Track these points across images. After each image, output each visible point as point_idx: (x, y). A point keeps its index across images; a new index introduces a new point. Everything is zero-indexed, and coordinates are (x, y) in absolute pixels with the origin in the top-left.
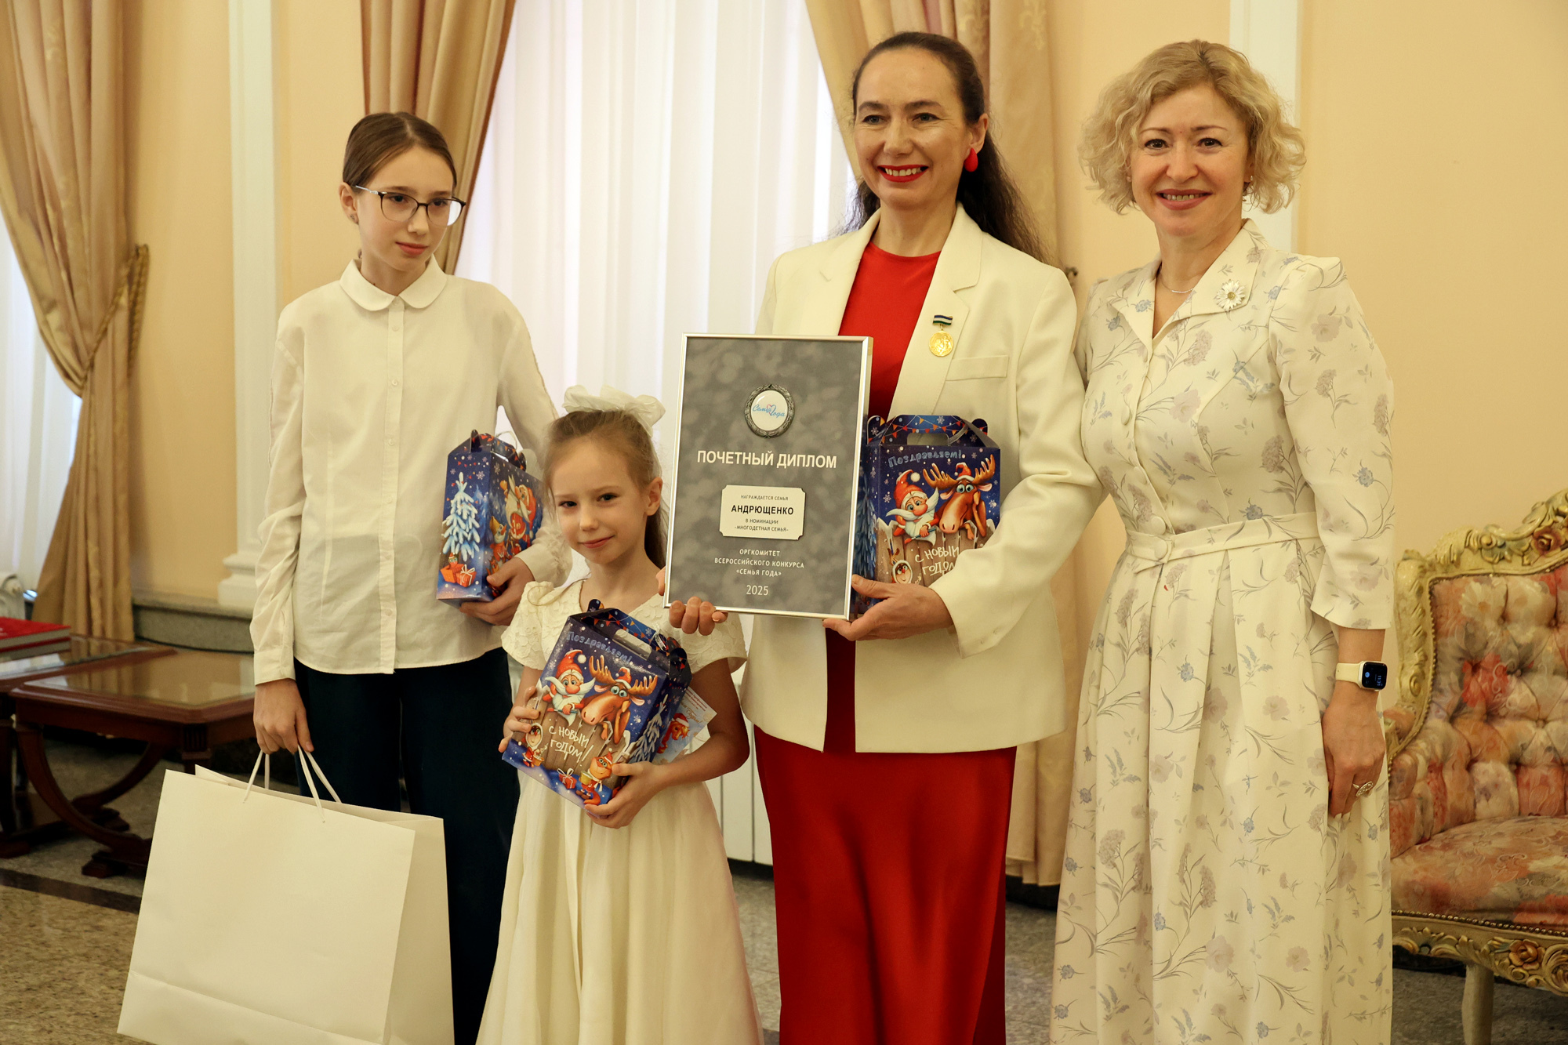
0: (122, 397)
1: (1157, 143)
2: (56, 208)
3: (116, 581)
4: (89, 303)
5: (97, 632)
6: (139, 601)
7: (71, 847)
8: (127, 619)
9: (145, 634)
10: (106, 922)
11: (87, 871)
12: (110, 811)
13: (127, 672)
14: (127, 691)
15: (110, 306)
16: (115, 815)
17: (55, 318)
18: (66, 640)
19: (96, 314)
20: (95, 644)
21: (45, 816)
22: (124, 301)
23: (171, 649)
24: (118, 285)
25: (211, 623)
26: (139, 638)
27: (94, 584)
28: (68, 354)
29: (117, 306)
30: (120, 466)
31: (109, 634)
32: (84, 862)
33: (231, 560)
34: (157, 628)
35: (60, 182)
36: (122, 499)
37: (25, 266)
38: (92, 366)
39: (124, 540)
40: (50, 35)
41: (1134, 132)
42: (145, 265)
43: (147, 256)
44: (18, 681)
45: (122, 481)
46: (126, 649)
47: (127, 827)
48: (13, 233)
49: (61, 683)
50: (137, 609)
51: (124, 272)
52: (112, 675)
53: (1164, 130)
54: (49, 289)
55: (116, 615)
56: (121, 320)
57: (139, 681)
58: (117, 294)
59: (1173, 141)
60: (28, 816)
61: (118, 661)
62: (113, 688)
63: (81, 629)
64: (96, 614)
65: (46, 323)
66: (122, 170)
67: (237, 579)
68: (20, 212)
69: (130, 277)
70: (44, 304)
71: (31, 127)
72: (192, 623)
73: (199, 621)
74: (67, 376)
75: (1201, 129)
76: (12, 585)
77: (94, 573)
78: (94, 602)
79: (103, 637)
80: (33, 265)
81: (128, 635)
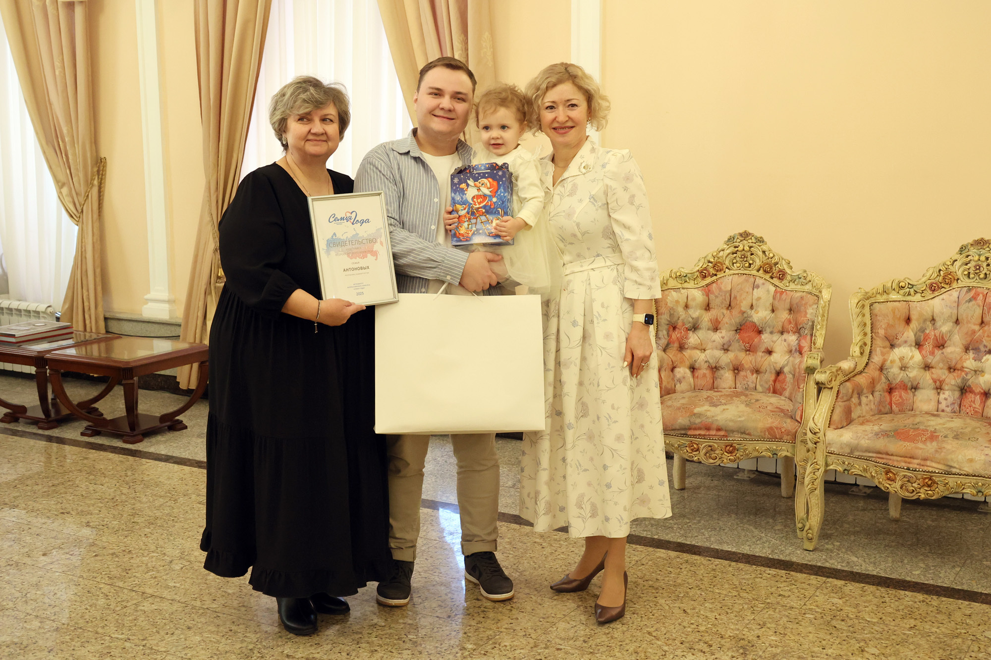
0: (96, 225)
1: (551, 108)
2: (63, 141)
3: (96, 308)
4: (80, 184)
5: (88, 329)
6: (108, 315)
7: (76, 424)
8: (102, 324)
9: (110, 330)
10: (91, 456)
11: (83, 434)
12: (94, 408)
13: (103, 345)
14: (103, 355)
15: (89, 184)
16: (97, 410)
17: (65, 190)
18: (72, 333)
19: (82, 190)
20: (88, 335)
21: (65, 411)
22: (96, 182)
23: (120, 336)
24: (93, 175)
25: (140, 324)
26: (107, 332)
27: (86, 309)
28: (71, 207)
29: (93, 185)
30: (97, 256)
31: (94, 330)
32: (81, 430)
33: (147, 296)
34: (114, 327)
35: (65, 131)
36: (98, 270)
37: (50, 168)
38: (82, 211)
39: (99, 288)
40: (57, 64)
41: (540, 102)
42: (105, 166)
43: (105, 162)
44: (48, 352)
45: (98, 262)
46: (101, 336)
47: (102, 415)
48: (44, 153)
49: (72, 352)
50: (106, 319)
51: (95, 169)
52: (95, 347)
53: (554, 102)
54: (62, 178)
55: (97, 322)
56: (95, 190)
57: (108, 350)
58: (93, 179)
59: (558, 106)
60: (58, 411)
61: (98, 341)
62: (96, 353)
63: (81, 328)
64: (88, 322)
65: (61, 193)
66: (92, 123)
67: (150, 305)
68: (47, 144)
69: (98, 171)
70: (60, 185)
71: (50, 104)
72: (131, 324)
73: (135, 324)
74: (72, 216)
75: (568, 100)
76: (50, 310)
77: (86, 304)
78: (87, 316)
79: (91, 332)
80: (53, 167)
81: (103, 331)
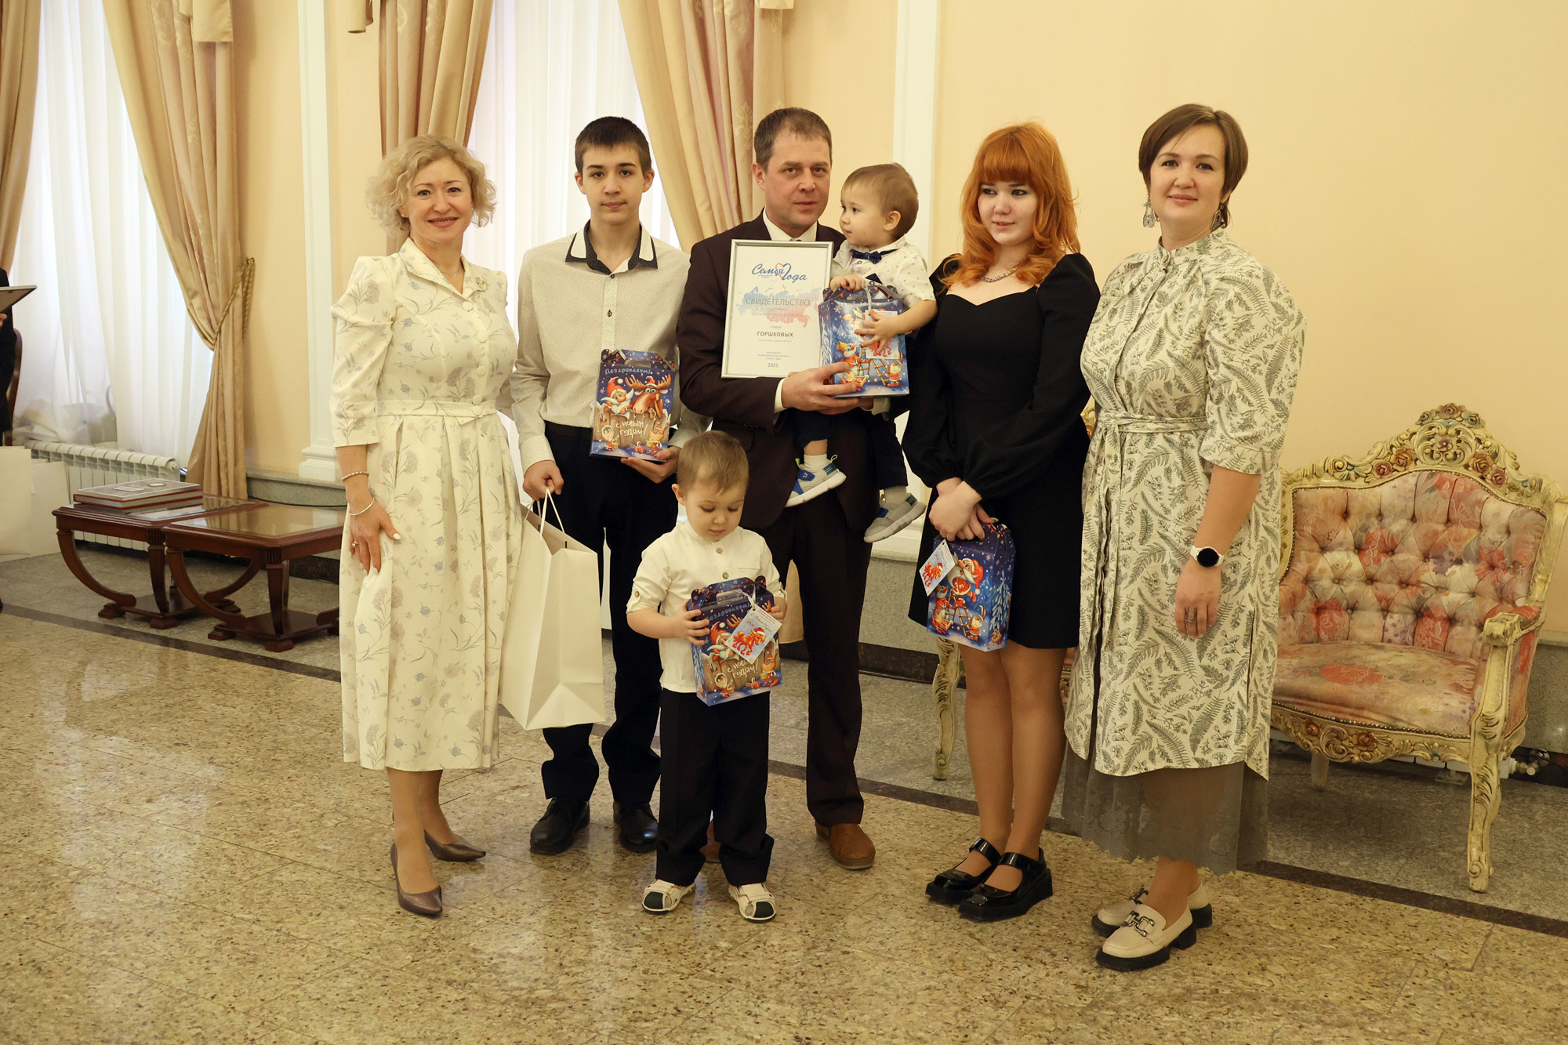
0: (239, 350)
1: (423, 193)
2: (196, 234)
3: (235, 464)
4: (218, 293)
5: (224, 493)
6: (251, 474)
7: (204, 622)
8: (243, 485)
9: (254, 495)
10: (221, 667)
11: (211, 636)
12: (228, 601)
13: (243, 515)
14: (244, 530)
15: (230, 295)
16: (231, 603)
17: (197, 302)
18: (201, 497)
19: (220, 301)
20: (223, 500)
21: (188, 605)
22: (239, 292)
23: (266, 503)
24: (235, 282)
25: (296, 488)
26: (250, 497)
27: (222, 465)
28: (205, 324)
29: (235, 296)
30: (238, 393)
31: (231, 495)
32: (209, 630)
33: (306, 450)
34: (260, 490)
35: (199, 219)
36: (240, 413)
37: (178, 270)
38: (220, 331)
39: (241, 437)
40: (190, 127)
41: (408, 185)
42: (252, 270)
43: (254, 265)
44: (167, 522)
45: (239, 402)
46: (241, 502)
47: (239, 610)
48: (170, 249)
49: (201, 523)
50: (249, 479)
51: (240, 274)
52: (233, 517)
53: (429, 185)
54: (193, 285)
55: (236, 483)
56: (238, 303)
57: (251, 521)
58: (235, 288)
59: (435, 190)
60: (178, 604)
61: (237, 509)
62: (233, 528)
63: (214, 491)
64: (223, 482)
65: (191, 304)
66: (237, 210)
67: (310, 461)
68: (174, 236)
69: (243, 277)
70: (190, 294)
71: (180, 183)
72: (284, 488)
73: (288, 487)
74: (205, 338)
75: (449, 182)
76: (172, 464)
77: (222, 458)
78: (223, 475)
79: (228, 496)
80: (182, 269)
81: (244, 495)
